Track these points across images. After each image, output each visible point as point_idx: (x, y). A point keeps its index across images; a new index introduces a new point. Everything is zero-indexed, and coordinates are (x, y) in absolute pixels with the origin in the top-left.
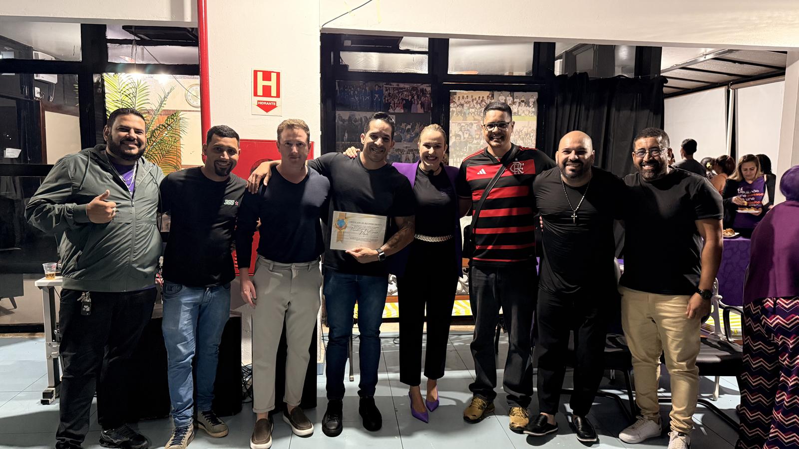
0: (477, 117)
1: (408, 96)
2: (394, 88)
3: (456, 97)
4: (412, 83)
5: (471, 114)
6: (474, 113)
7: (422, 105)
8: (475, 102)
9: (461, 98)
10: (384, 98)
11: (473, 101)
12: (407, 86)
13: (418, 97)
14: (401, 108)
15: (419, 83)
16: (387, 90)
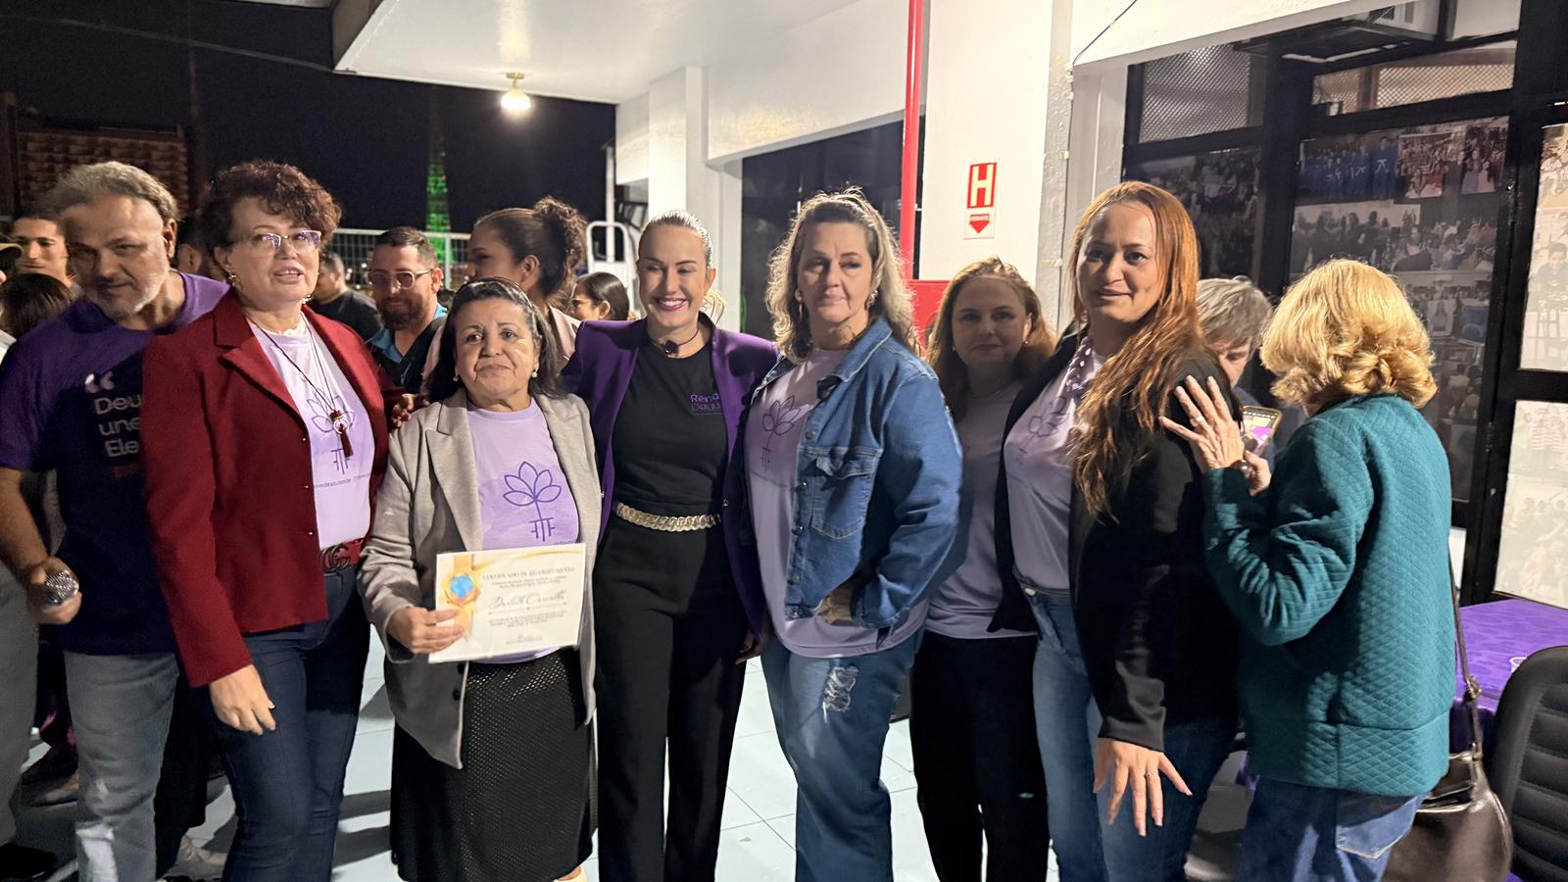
1: (1458, 153)
2: (1423, 138)
4: (1468, 119)
7: (1493, 173)
10: (1399, 167)
12: (1457, 128)
13: (1482, 153)
14: (1437, 186)
15: (1486, 117)
16: (1405, 147)
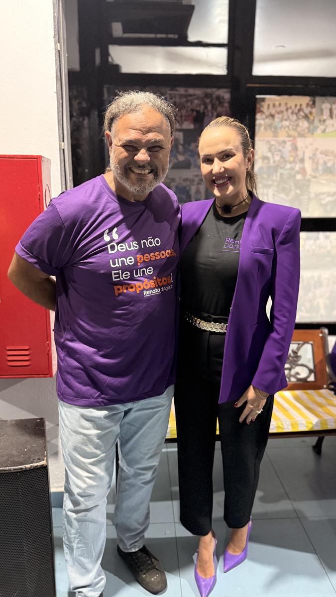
0: (292, 133)
1: (200, 106)
2: (181, 95)
3: (265, 105)
4: (204, 87)
5: (285, 128)
6: (288, 127)
8: (290, 111)
9: (271, 106)
11: (287, 110)
12: (198, 92)
13: (213, 107)
14: (190, 123)
15: (214, 88)
